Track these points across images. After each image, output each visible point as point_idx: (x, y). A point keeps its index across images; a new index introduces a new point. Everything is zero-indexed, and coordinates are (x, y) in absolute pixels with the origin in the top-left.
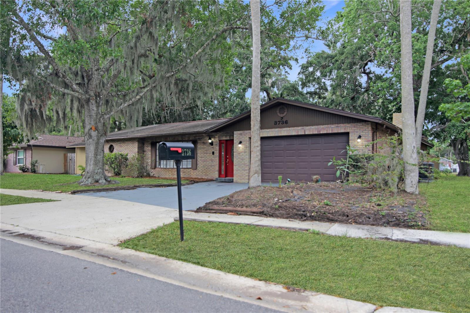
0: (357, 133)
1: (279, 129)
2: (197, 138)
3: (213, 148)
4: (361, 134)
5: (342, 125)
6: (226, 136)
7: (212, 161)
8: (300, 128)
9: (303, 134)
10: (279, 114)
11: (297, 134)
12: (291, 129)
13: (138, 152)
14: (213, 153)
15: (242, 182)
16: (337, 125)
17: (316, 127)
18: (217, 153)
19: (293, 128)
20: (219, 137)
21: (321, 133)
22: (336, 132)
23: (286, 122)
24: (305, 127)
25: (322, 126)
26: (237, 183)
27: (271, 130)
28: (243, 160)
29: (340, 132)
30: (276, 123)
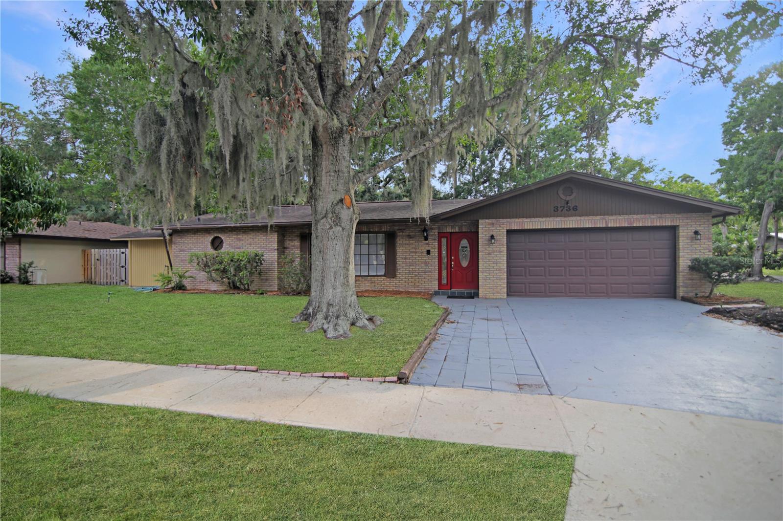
0: (691, 226)
1: (563, 219)
2: (396, 228)
3: (427, 244)
4: (698, 229)
5: (668, 215)
6: (452, 227)
7: (426, 264)
8: (598, 218)
9: (604, 226)
10: (562, 196)
11: (593, 226)
12: (582, 218)
13: (278, 249)
14: (428, 252)
15: (495, 297)
16: (659, 215)
17: (626, 217)
18: (435, 253)
19: (586, 218)
20: (439, 228)
21: (635, 225)
22: (658, 225)
23: (575, 208)
24: (606, 217)
25: (635, 217)
26: (486, 298)
27: (548, 219)
28: (496, 264)
29: (664, 225)
30: (556, 209)
